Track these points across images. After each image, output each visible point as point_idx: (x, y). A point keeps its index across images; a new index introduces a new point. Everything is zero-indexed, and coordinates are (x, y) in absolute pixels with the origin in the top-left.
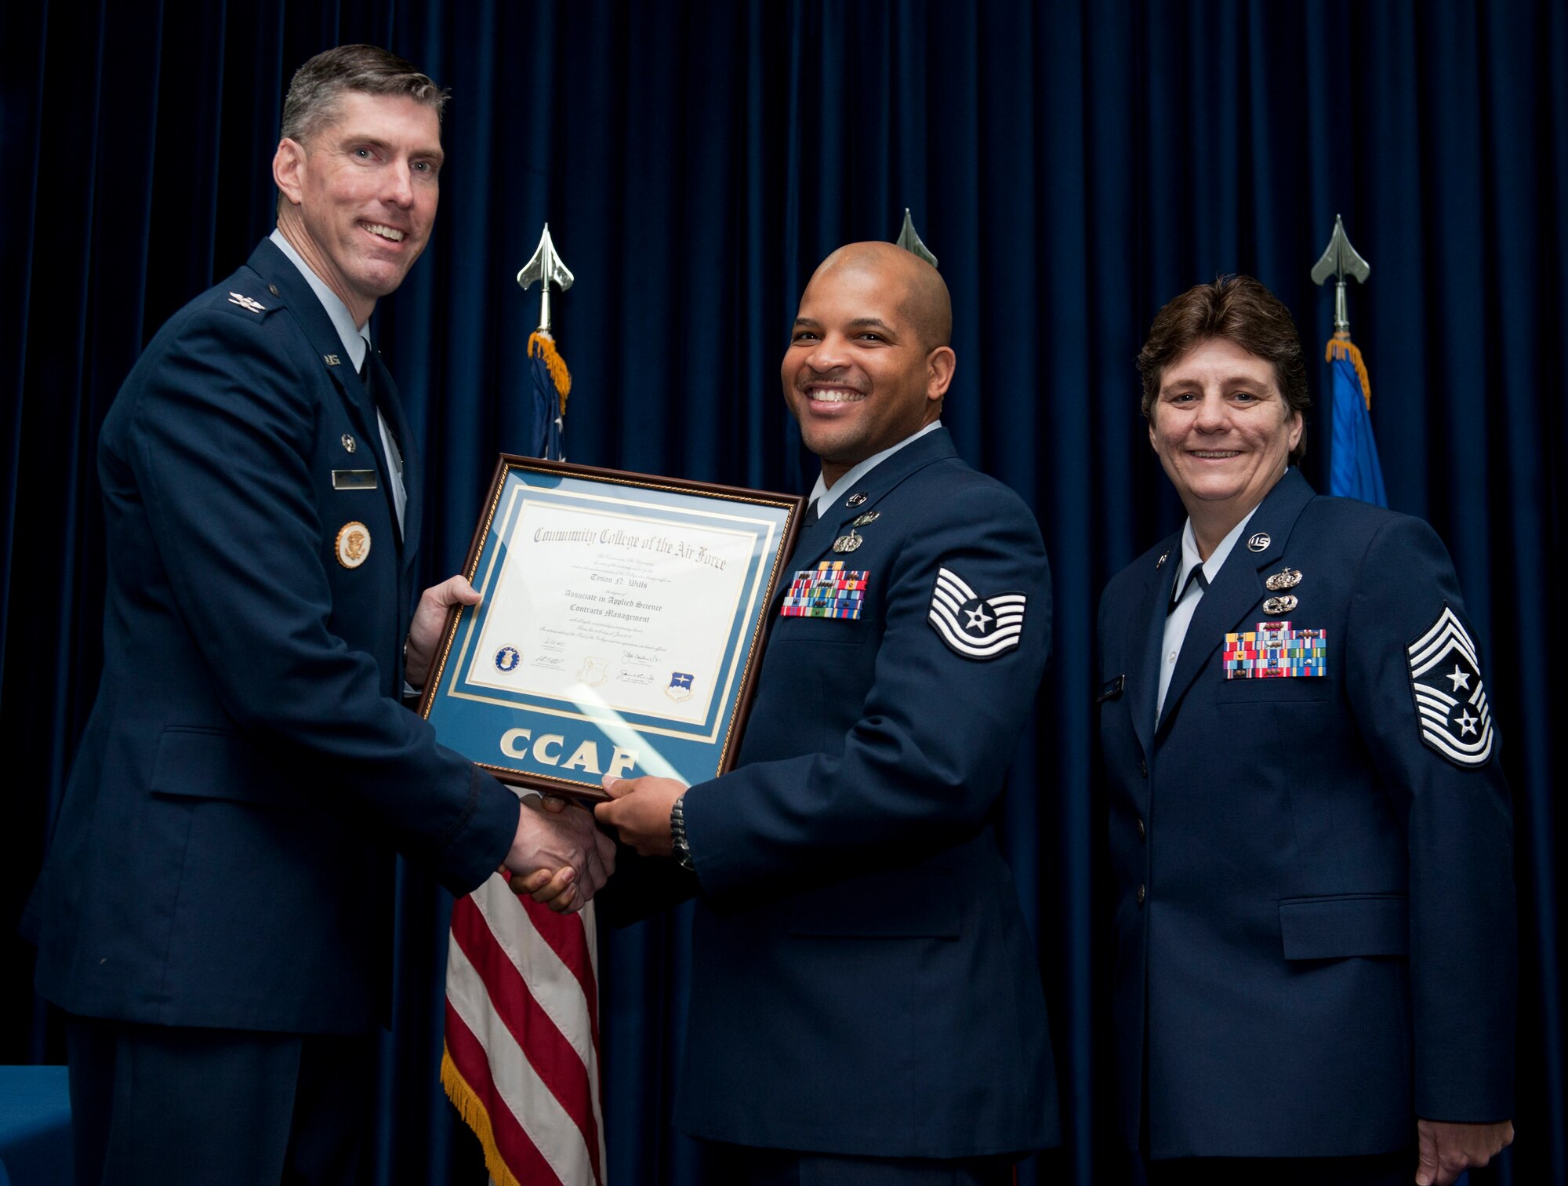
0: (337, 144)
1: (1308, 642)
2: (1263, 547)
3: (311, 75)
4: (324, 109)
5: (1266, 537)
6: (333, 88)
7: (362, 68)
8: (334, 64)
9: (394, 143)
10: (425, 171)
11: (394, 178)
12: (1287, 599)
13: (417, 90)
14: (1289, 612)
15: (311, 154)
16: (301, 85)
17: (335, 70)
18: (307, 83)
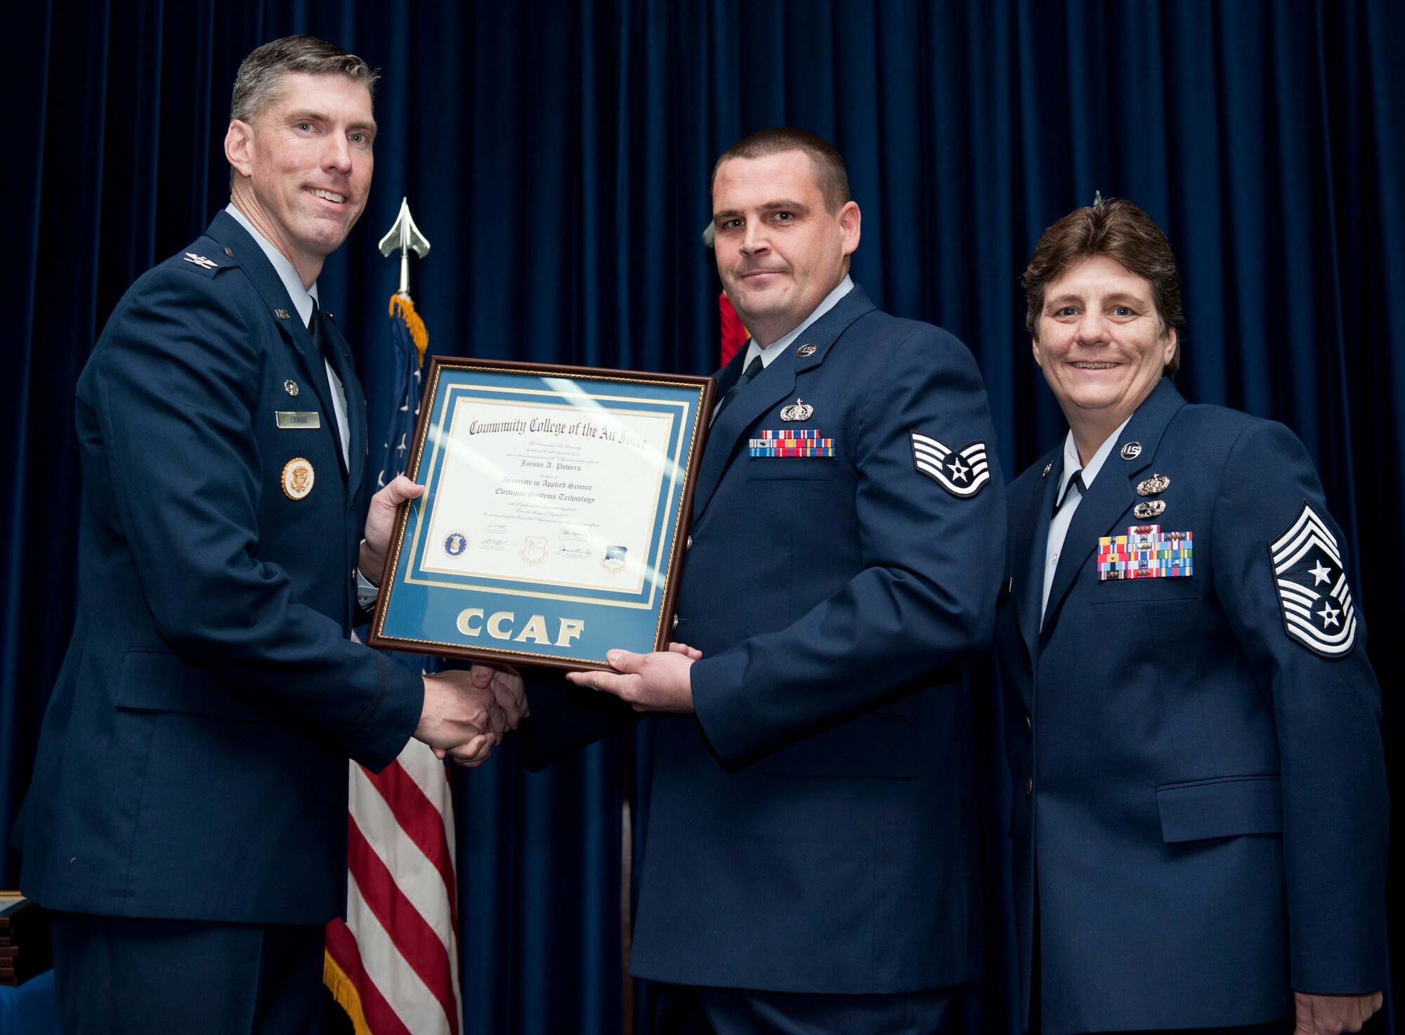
0: (282, 120)
1: (1175, 544)
2: (1135, 455)
3: (255, 62)
4: (268, 90)
5: (1137, 445)
6: (277, 72)
7: (301, 52)
8: (276, 51)
9: (332, 116)
10: (362, 142)
11: (333, 147)
12: (1156, 503)
13: (351, 69)
14: (1159, 515)
15: (258, 131)
16: (247, 72)
17: (277, 56)
18: (252, 69)
